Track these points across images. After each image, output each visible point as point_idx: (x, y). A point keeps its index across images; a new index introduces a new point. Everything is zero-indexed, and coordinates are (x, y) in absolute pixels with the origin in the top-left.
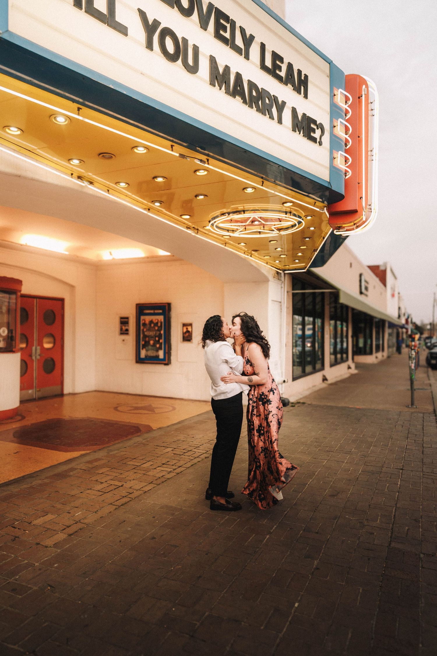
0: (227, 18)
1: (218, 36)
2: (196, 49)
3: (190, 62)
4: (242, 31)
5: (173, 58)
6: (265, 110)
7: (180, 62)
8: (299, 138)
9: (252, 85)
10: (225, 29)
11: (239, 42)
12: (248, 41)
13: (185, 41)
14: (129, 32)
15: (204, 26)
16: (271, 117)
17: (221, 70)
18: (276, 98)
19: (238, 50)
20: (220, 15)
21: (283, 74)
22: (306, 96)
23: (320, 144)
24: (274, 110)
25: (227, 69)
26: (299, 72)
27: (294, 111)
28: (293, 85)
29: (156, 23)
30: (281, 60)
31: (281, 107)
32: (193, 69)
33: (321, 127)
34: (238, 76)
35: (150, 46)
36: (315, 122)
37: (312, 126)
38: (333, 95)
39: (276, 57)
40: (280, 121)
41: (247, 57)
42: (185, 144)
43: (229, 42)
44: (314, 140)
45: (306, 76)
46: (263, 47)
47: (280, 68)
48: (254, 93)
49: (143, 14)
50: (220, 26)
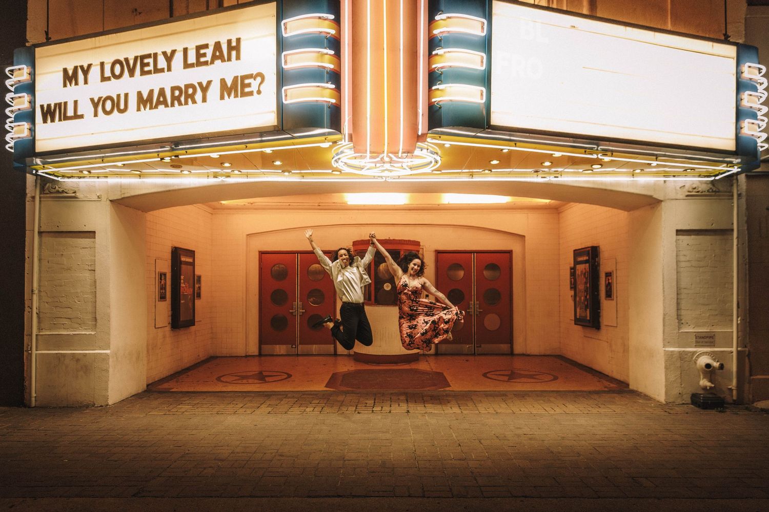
0: (149, 56)
1: (143, 73)
2: (126, 95)
3: (122, 107)
4: (164, 53)
5: (110, 112)
6: (187, 101)
7: (115, 111)
8: (228, 103)
9: (174, 89)
10: (148, 64)
11: (162, 65)
12: (170, 56)
13: (119, 95)
15: (132, 75)
16: (195, 103)
17: (146, 95)
18: (200, 84)
19: (161, 71)
20: (144, 58)
21: (208, 58)
22: (238, 58)
23: (259, 92)
24: (198, 95)
25: (151, 92)
26: (229, 41)
27: (222, 81)
29: (100, 99)
30: (207, 46)
31: (206, 88)
32: (125, 110)
33: (260, 75)
34: (161, 91)
35: (96, 114)
36: (250, 76)
37: (247, 81)
39: (200, 48)
40: (204, 100)
41: (169, 70)
43: (153, 71)
44: (250, 94)
45: (239, 40)
47: (204, 55)
48: (177, 93)
49: (92, 100)
50: (143, 65)
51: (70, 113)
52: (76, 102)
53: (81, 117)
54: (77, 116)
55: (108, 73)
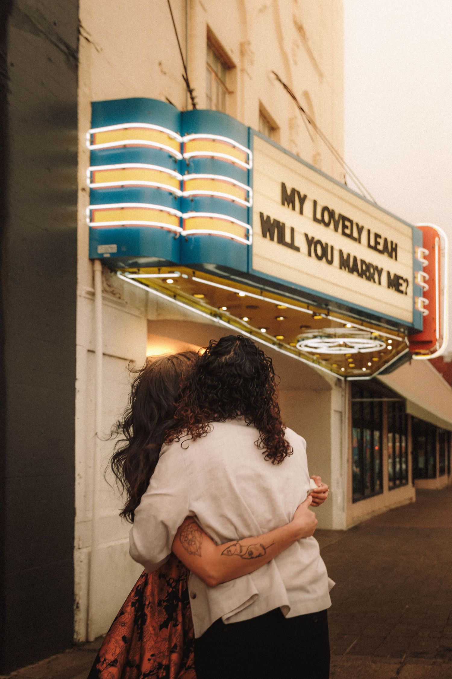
0: (349, 220)
1: (344, 234)
2: (332, 248)
3: (329, 258)
4: (357, 225)
5: (319, 258)
6: (370, 278)
7: (324, 259)
8: (392, 293)
9: (363, 262)
10: (347, 227)
11: (355, 234)
12: (360, 230)
13: (327, 244)
14: (301, 250)
15: (336, 230)
16: (375, 282)
17: (345, 257)
18: (377, 267)
19: (354, 239)
20: (344, 218)
21: (380, 247)
22: (396, 259)
23: (406, 294)
24: (376, 277)
25: (349, 255)
26: (392, 242)
27: (389, 273)
28: (388, 252)
29: (313, 238)
30: (380, 237)
31: (380, 272)
32: (330, 262)
33: (406, 281)
34: (355, 258)
35: (310, 254)
36: (402, 278)
37: (401, 281)
38: (414, 253)
39: (377, 236)
40: (380, 283)
41: (360, 242)
42: (315, 304)
43: (350, 236)
44: (402, 292)
45: (396, 245)
46: (369, 231)
47: (379, 244)
48: (364, 267)
49: (306, 236)
50: (345, 227)
51: (288, 239)
52: (292, 230)
53: (297, 249)
54: (292, 246)
55: (319, 216)
